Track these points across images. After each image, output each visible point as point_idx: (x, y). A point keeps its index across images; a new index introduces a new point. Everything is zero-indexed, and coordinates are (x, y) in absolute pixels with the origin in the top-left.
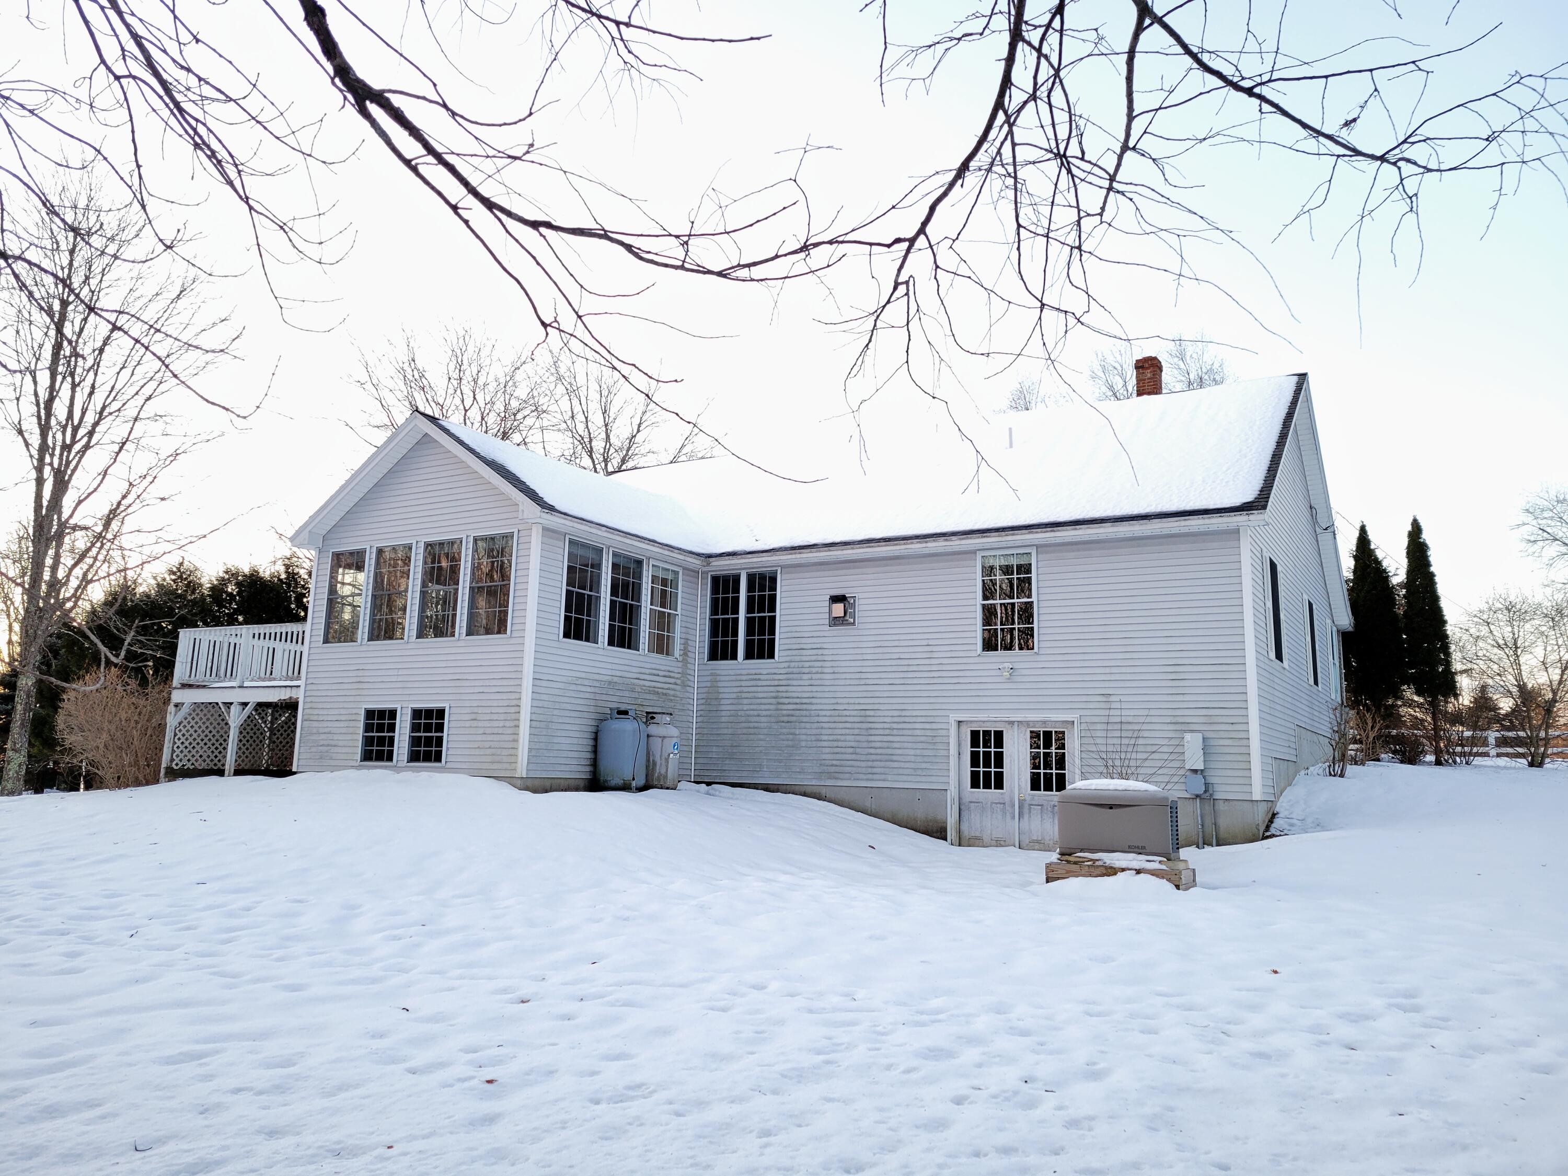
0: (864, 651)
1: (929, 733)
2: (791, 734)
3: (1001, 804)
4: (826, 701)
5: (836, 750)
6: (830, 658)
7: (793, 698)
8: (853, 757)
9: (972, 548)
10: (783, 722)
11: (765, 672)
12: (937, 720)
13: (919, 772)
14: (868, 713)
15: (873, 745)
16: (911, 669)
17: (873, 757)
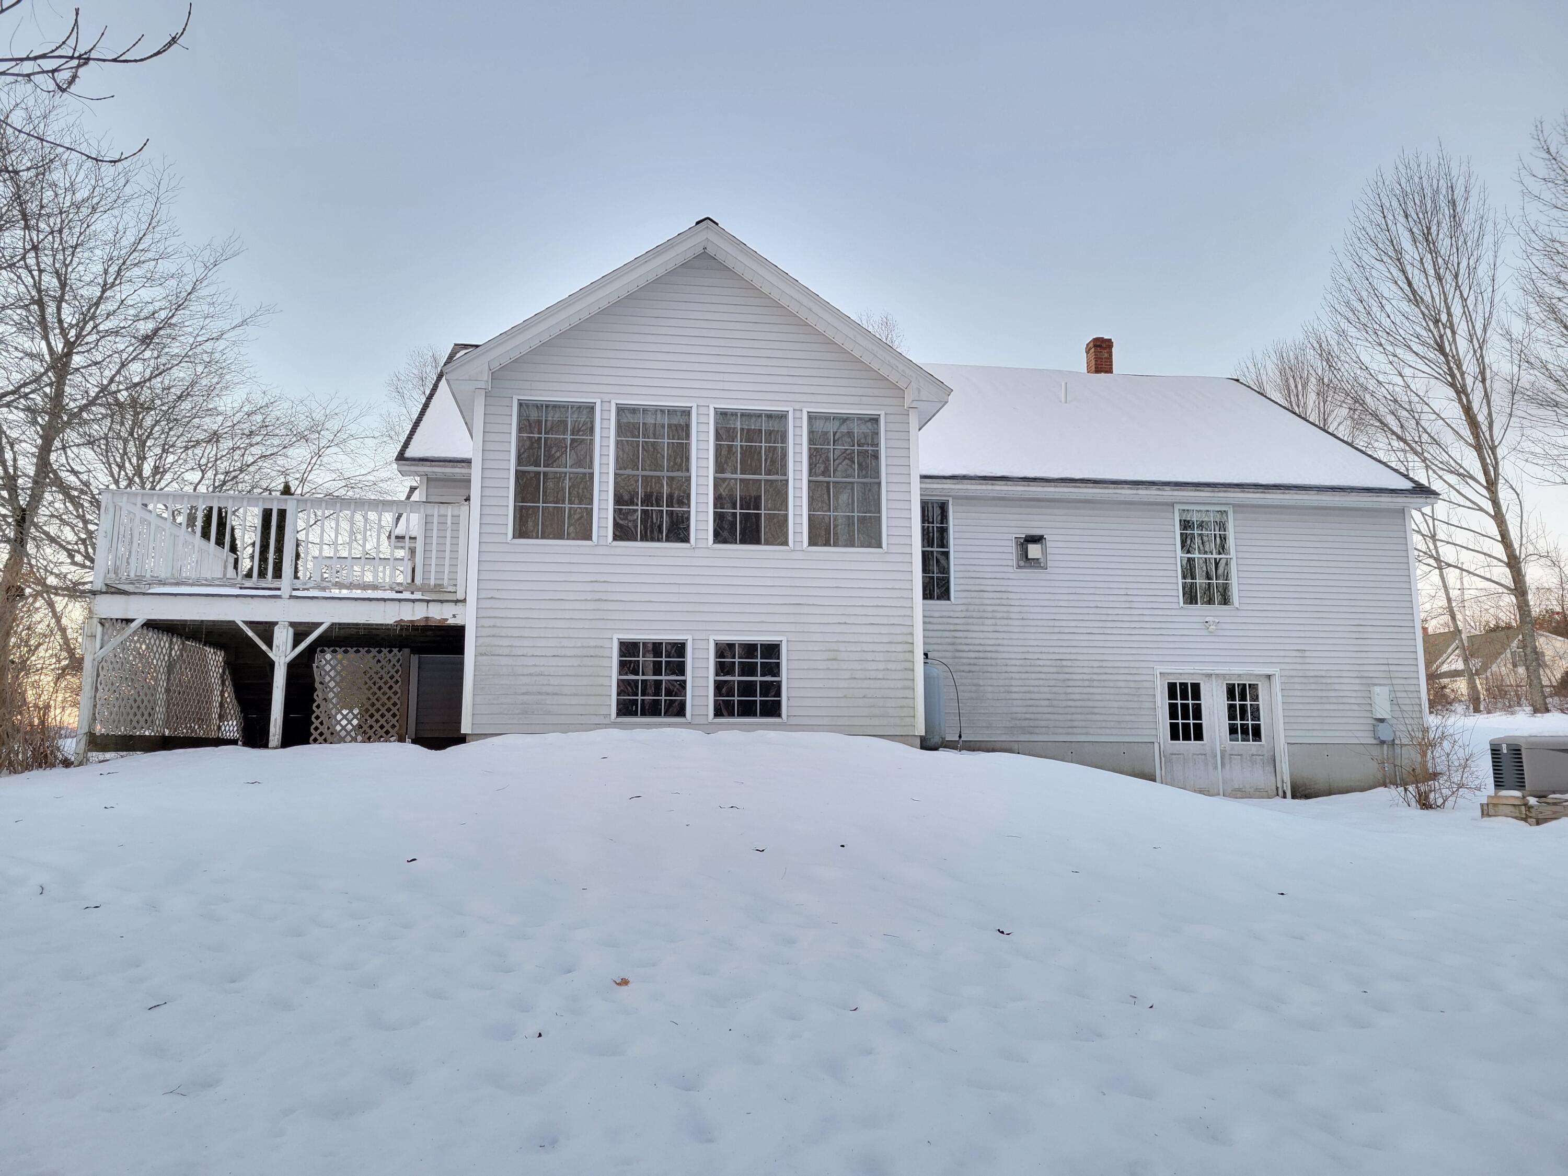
0: (1058, 597)
1: (1132, 685)
2: (974, 685)
3: (1202, 755)
4: (1016, 649)
5: (1029, 702)
6: (1017, 603)
7: (974, 645)
8: (1050, 710)
9: (1170, 500)
10: (963, 671)
11: (936, 614)
12: (1140, 671)
13: (1124, 725)
14: (1065, 663)
15: (1072, 697)
16: (1110, 618)
17: (1073, 710)
